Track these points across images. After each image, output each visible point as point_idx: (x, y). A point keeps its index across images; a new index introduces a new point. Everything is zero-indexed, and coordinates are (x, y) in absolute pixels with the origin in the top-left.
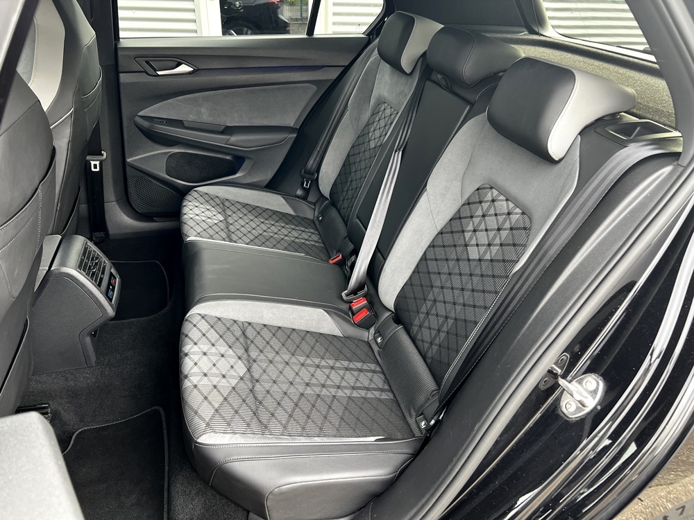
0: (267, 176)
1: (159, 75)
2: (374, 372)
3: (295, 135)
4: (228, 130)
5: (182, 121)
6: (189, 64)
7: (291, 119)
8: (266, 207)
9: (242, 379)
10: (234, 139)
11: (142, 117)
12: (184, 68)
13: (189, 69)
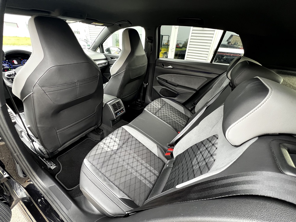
0: (183, 101)
1: (164, 68)
2: (155, 174)
3: (195, 92)
4: (178, 86)
5: (167, 81)
6: (172, 66)
7: (196, 87)
8: (177, 109)
9: (112, 150)
10: (177, 88)
11: (158, 77)
12: (170, 67)
13: (172, 67)
